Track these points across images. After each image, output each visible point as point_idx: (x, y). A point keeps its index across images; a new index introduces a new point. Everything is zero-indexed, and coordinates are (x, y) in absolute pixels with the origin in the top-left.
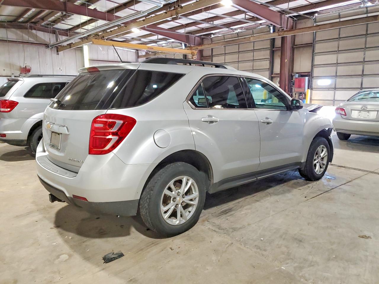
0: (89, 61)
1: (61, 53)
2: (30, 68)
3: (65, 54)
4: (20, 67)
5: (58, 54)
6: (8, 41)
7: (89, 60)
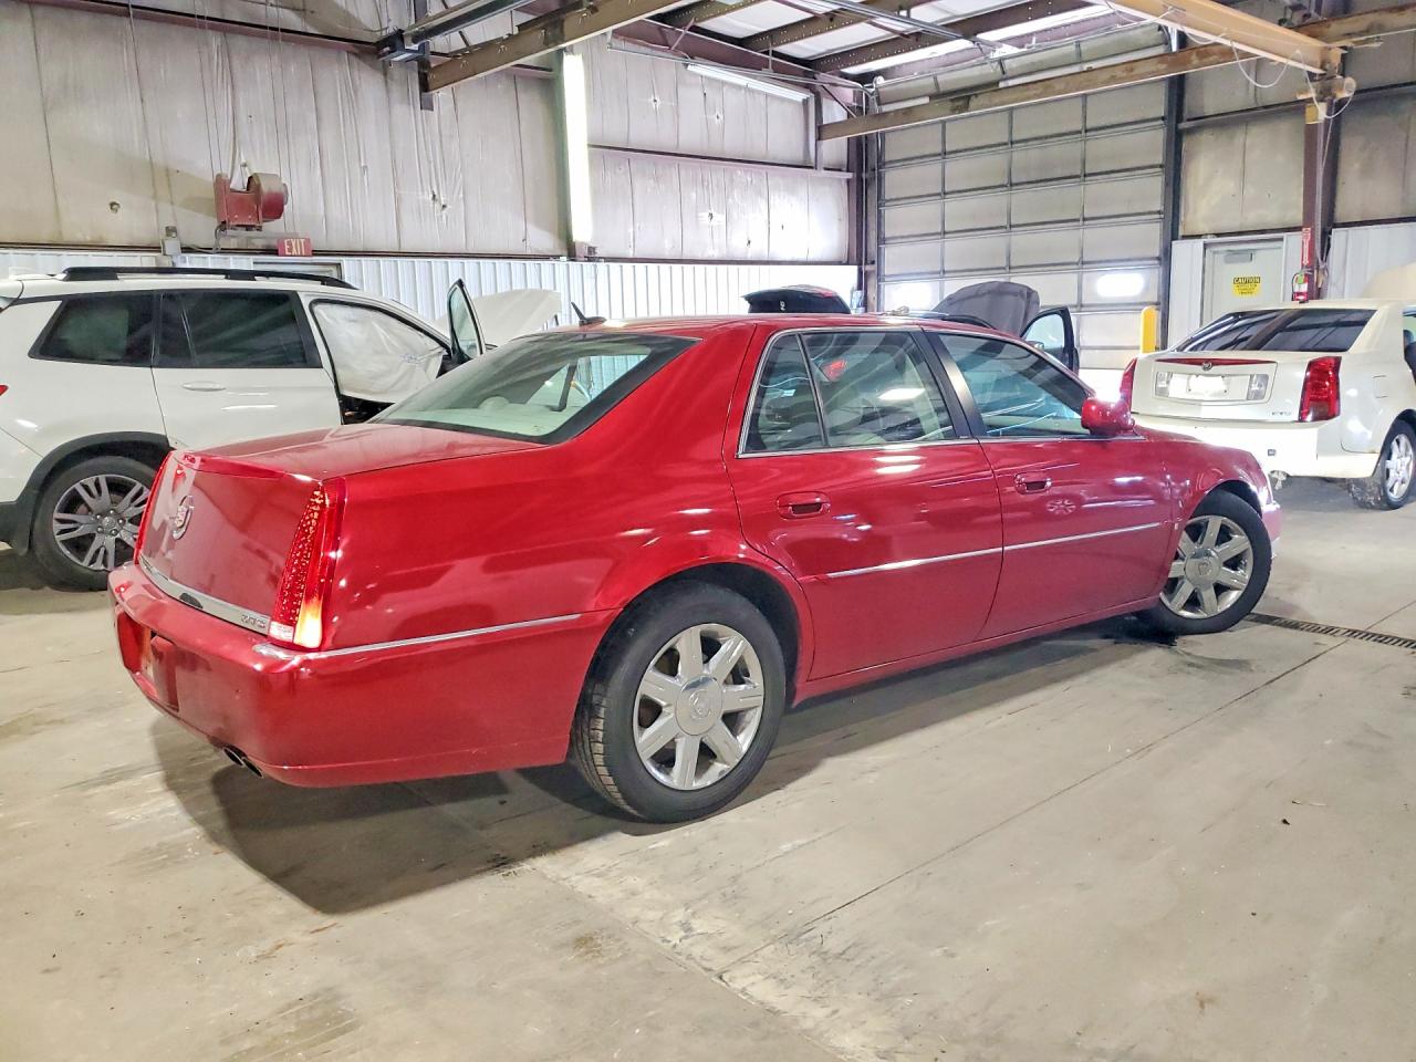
0: (590, 154)
1: (441, 96)
2: (283, 190)
3: (459, 104)
4: (221, 184)
5: (427, 105)
6: (133, 6)
7: (589, 146)
